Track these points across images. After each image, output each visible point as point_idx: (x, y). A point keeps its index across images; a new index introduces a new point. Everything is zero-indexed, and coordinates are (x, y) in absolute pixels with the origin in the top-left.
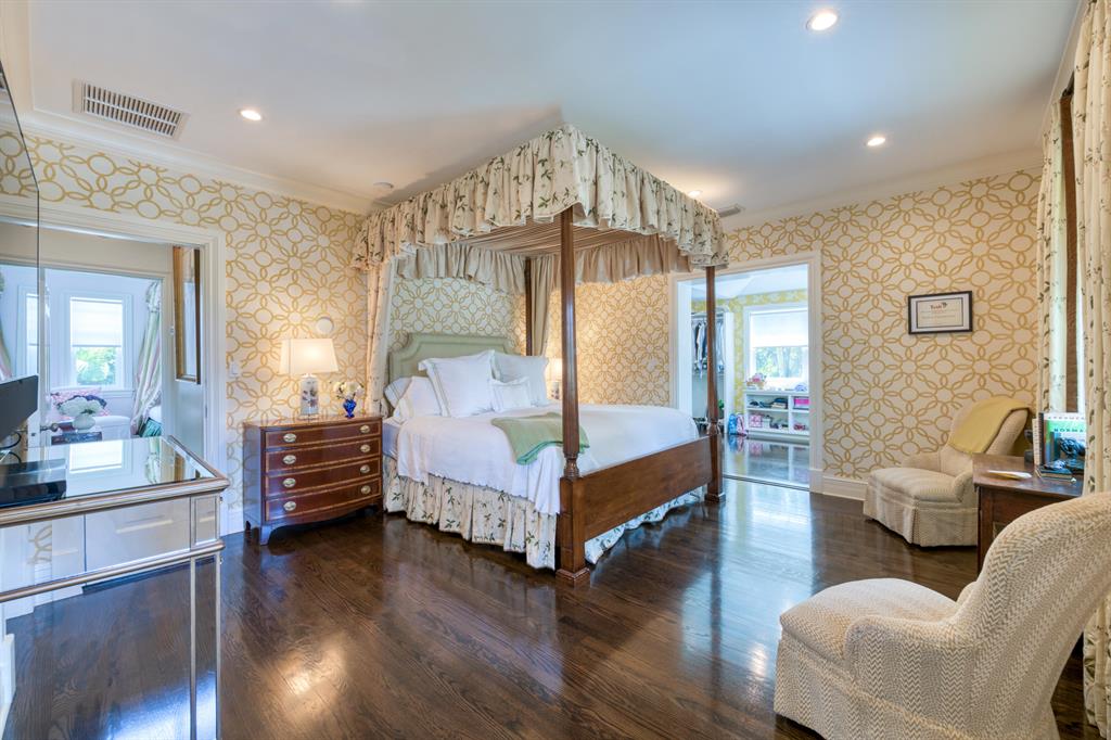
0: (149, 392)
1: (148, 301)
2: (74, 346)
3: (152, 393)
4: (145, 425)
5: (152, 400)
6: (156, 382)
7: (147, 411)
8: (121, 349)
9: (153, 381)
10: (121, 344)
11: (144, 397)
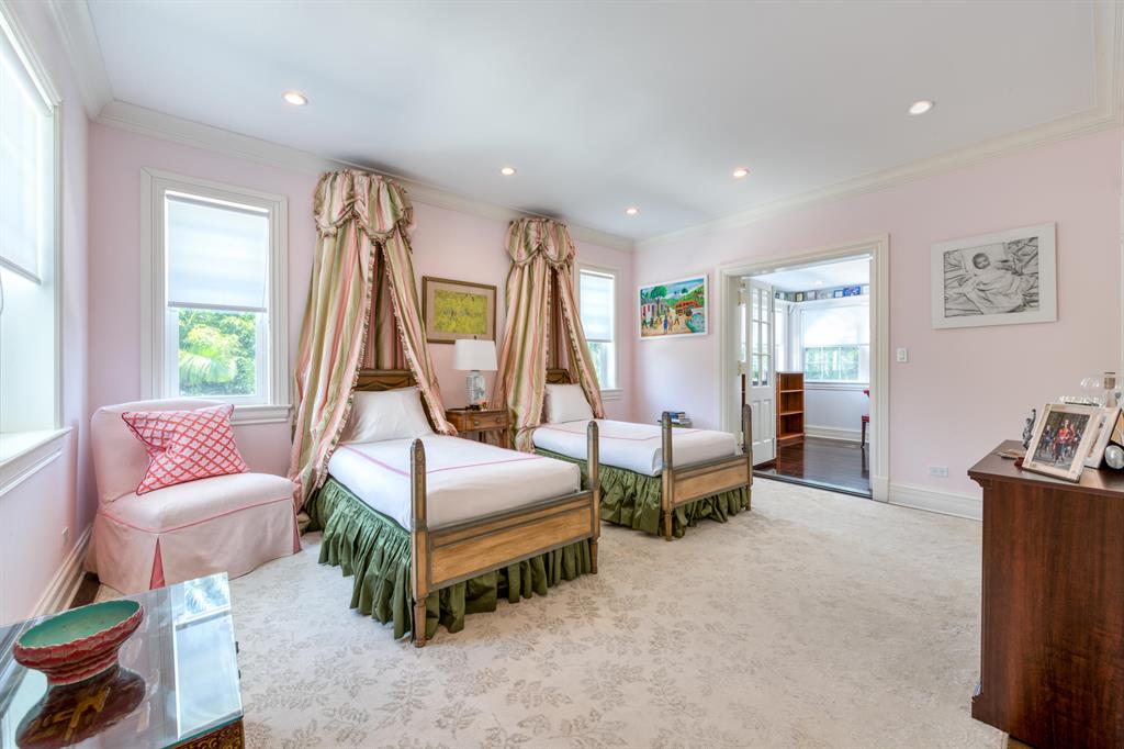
0: (325, 414)
1: (317, 212)
2: (172, 304)
3: (332, 414)
4: (318, 491)
5: (333, 434)
6: (339, 389)
7: (326, 460)
8: (266, 316)
9: (332, 389)
10: (267, 305)
11: (316, 426)
